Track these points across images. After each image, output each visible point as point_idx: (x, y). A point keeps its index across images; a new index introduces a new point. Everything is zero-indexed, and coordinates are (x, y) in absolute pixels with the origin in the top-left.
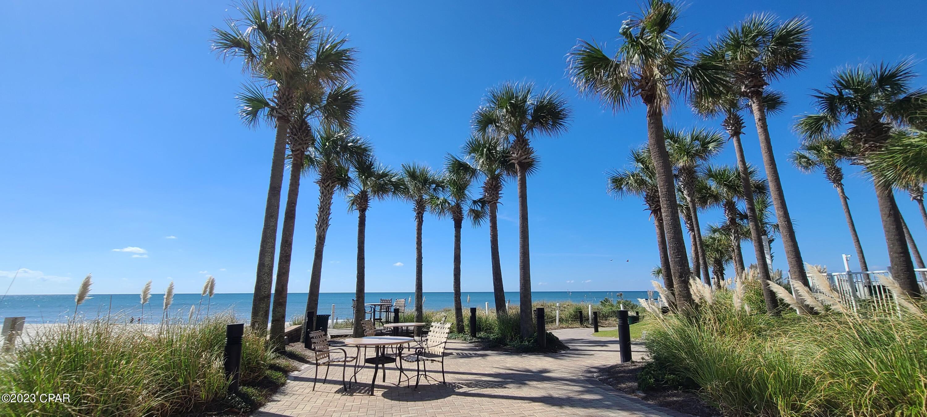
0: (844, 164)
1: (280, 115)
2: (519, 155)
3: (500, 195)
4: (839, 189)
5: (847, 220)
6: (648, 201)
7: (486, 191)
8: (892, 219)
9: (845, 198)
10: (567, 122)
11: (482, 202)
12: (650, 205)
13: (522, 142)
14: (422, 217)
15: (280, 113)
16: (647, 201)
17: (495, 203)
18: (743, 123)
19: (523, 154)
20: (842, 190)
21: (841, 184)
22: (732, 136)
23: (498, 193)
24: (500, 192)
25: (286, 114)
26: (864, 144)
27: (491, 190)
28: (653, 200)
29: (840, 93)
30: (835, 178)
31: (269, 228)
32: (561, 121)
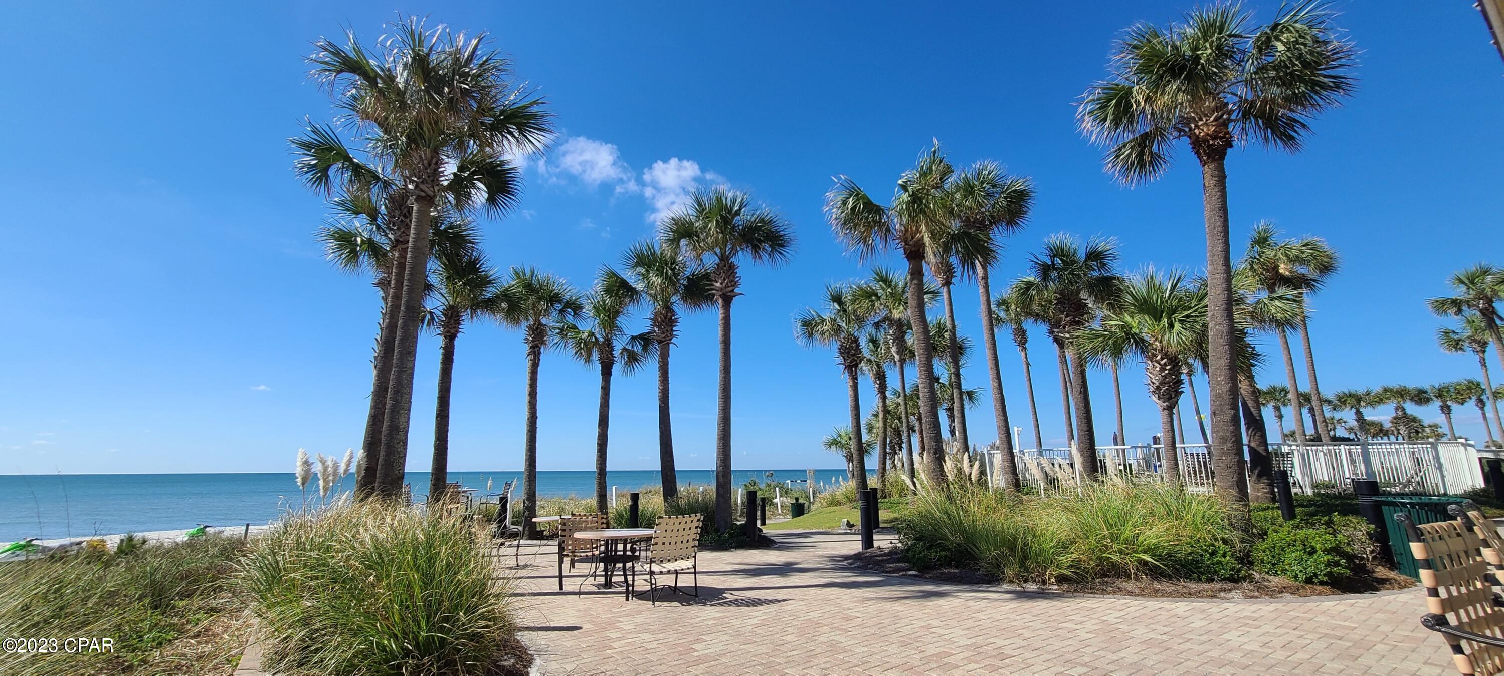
0: (1029, 325)
1: (423, 194)
2: (724, 285)
3: (674, 333)
4: (1023, 354)
5: (1028, 389)
6: (843, 353)
7: (654, 325)
8: (1082, 397)
9: (1028, 364)
10: (789, 252)
11: (645, 340)
12: (844, 359)
13: (727, 268)
14: (539, 353)
15: (422, 191)
16: (841, 353)
17: (668, 344)
18: (954, 272)
19: (730, 285)
20: (1026, 354)
21: (1025, 348)
22: (943, 285)
23: (672, 330)
24: (674, 329)
25: (432, 194)
26: (1066, 317)
27: (664, 324)
28: (848, 352)
29: (1053, 262)
30: (1021, 341)
31: (405, 371)
32: (781, 250)
